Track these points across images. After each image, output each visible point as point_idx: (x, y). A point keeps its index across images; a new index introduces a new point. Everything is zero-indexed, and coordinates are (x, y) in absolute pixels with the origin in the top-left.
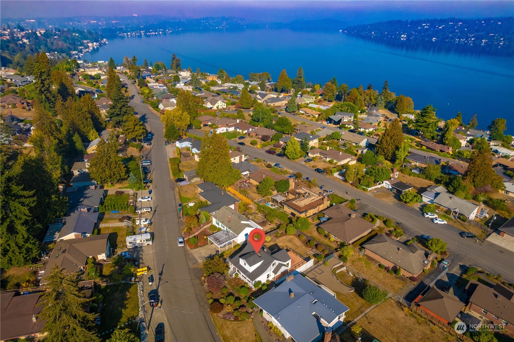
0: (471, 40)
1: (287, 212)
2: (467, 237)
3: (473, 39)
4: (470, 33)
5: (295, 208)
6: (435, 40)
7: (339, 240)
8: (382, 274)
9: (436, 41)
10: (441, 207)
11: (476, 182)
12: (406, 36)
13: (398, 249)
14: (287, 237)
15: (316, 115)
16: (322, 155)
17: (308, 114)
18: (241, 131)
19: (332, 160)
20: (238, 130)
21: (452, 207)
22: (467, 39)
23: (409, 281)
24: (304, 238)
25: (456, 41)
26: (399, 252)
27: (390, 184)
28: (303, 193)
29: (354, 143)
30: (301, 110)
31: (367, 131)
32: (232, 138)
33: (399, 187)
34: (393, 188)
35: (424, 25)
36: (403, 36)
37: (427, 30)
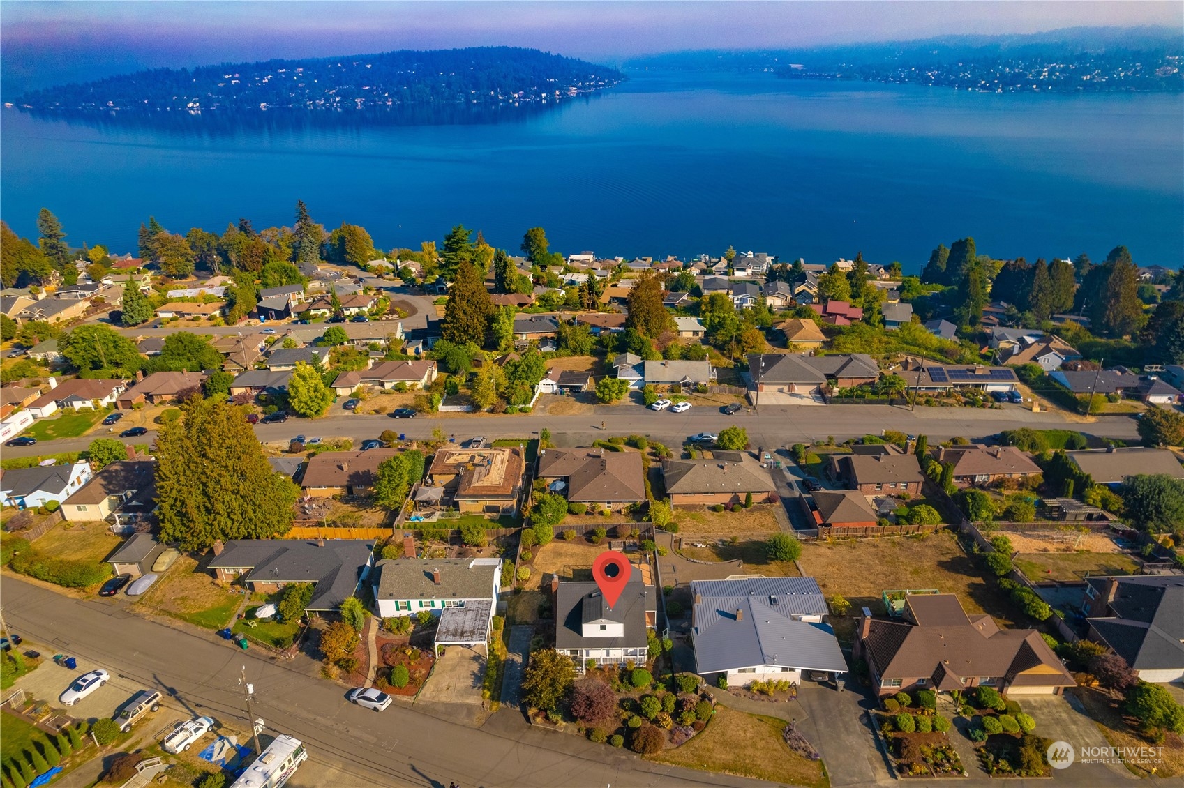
0: (335, 101)
1: (475, 513)
2: (735, 411)
3: (337, 99)
4: (327, 88)
5: (492, 493)
6: (265, 107)
7: (620, 506)
8: (731, 518)
9: (270, 110)
10: (661, 385)
11: (653, 331)
12: (198, 104)
13: (722, 467)
14: (544, 552)
15: (215, 310)
16: (366, 382)
17: (188, 314)
18: (89, 404)
19: (403, 383)
20: (77, 405)
21: (678, 378)
22: (327, 100)
23: (768, 506)
24: (574, 534)
25: (309, 105)
26: (725, 471)
27: (554, 383)
28: (467, 460)
29: (380, 339)
30: (162, 312)
31: (365, 309)
32: (85, 430)
33: (572, 381)
34: (560, 387)
35: (227, 77)
36: (190, 105)
37: (239, 88)
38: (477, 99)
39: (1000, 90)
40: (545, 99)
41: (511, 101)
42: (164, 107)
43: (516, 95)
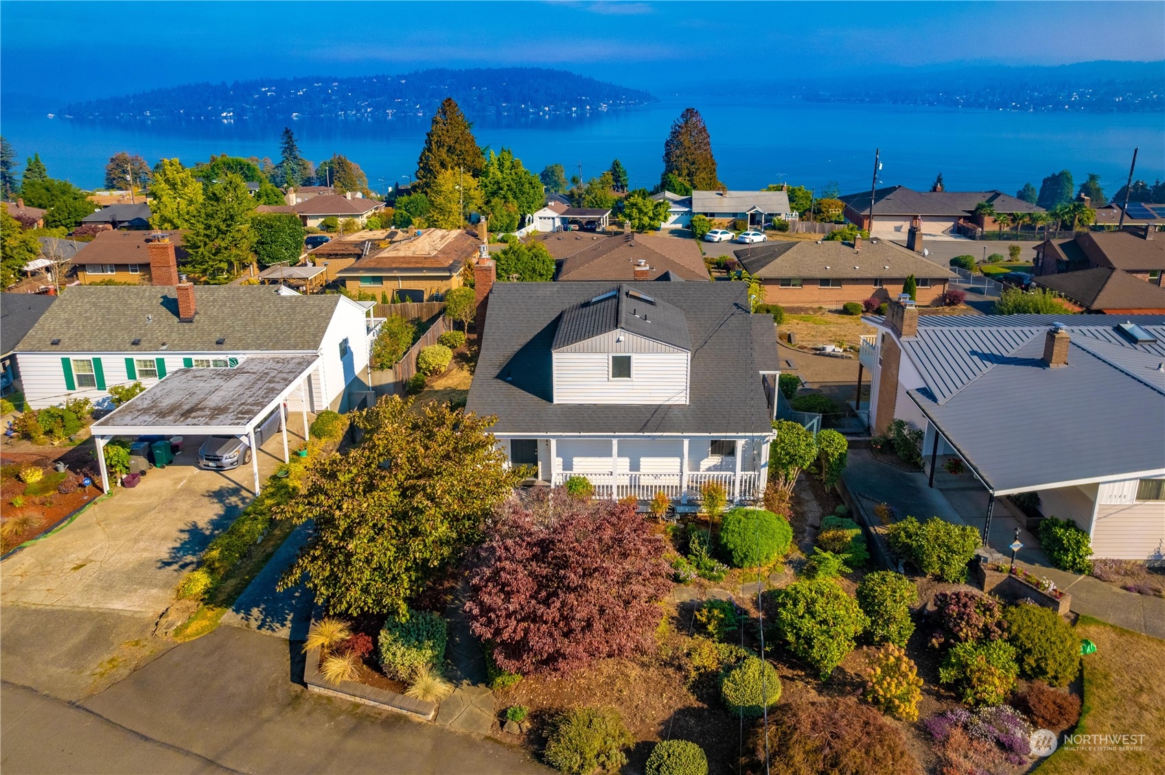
0: (366, 112)
3: (369, 110)
4: (359, 100)
6: (296, 116)
12: (231, 114)
22: (358, 111)
25: (340, 115)
35: (263, 89)
36: (225, 114)
37: (273, 100)
38: (508, 111)
39: (1031, 110)
40: (575, 112)
41: (541, 113)
42: (198, 116)
43: (547, 109)
